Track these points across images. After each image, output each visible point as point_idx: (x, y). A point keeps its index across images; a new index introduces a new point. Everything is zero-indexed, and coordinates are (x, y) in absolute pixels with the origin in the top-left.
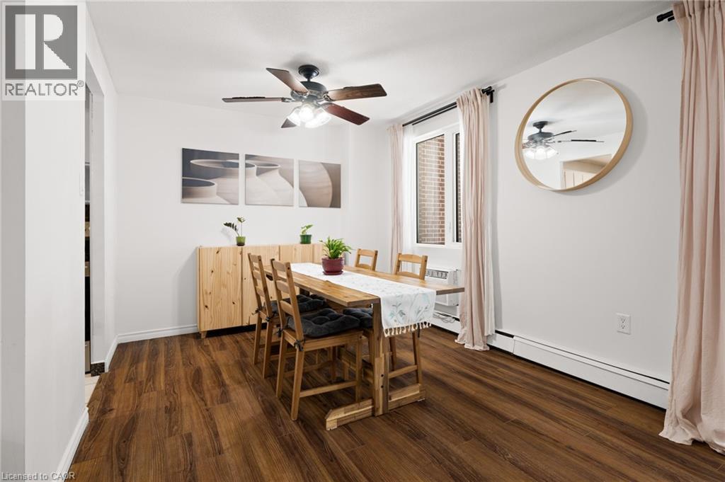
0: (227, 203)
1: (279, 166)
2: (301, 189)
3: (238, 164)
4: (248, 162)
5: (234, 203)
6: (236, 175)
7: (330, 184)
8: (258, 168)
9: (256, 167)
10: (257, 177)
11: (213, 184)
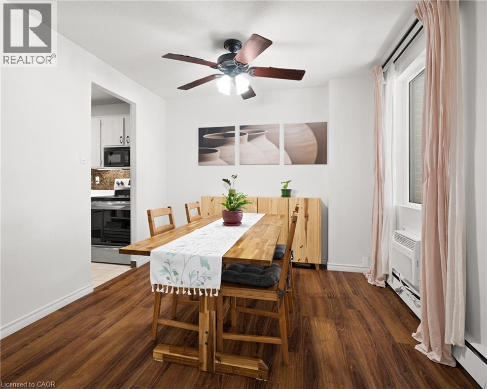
0: (226, 164)
1: (266, 132)
2: (285, 149)
3: (234, 134)
4: (243, 131)
5: (231, 163)
6: (233, 142)
7: (315, 142)
8: (249, 136)
9: (247, 134)
10: (248, 143)
11: (217, 151)
